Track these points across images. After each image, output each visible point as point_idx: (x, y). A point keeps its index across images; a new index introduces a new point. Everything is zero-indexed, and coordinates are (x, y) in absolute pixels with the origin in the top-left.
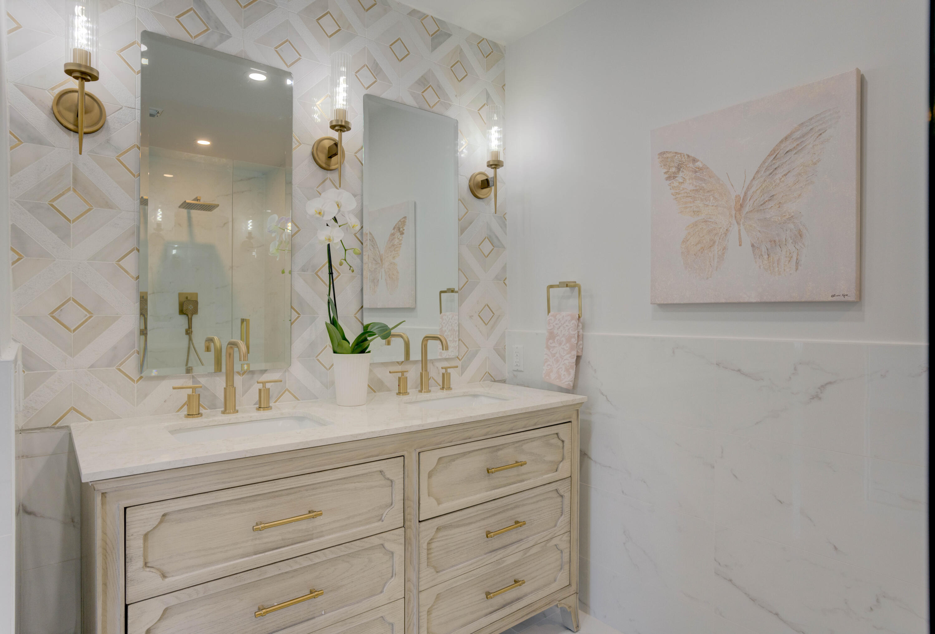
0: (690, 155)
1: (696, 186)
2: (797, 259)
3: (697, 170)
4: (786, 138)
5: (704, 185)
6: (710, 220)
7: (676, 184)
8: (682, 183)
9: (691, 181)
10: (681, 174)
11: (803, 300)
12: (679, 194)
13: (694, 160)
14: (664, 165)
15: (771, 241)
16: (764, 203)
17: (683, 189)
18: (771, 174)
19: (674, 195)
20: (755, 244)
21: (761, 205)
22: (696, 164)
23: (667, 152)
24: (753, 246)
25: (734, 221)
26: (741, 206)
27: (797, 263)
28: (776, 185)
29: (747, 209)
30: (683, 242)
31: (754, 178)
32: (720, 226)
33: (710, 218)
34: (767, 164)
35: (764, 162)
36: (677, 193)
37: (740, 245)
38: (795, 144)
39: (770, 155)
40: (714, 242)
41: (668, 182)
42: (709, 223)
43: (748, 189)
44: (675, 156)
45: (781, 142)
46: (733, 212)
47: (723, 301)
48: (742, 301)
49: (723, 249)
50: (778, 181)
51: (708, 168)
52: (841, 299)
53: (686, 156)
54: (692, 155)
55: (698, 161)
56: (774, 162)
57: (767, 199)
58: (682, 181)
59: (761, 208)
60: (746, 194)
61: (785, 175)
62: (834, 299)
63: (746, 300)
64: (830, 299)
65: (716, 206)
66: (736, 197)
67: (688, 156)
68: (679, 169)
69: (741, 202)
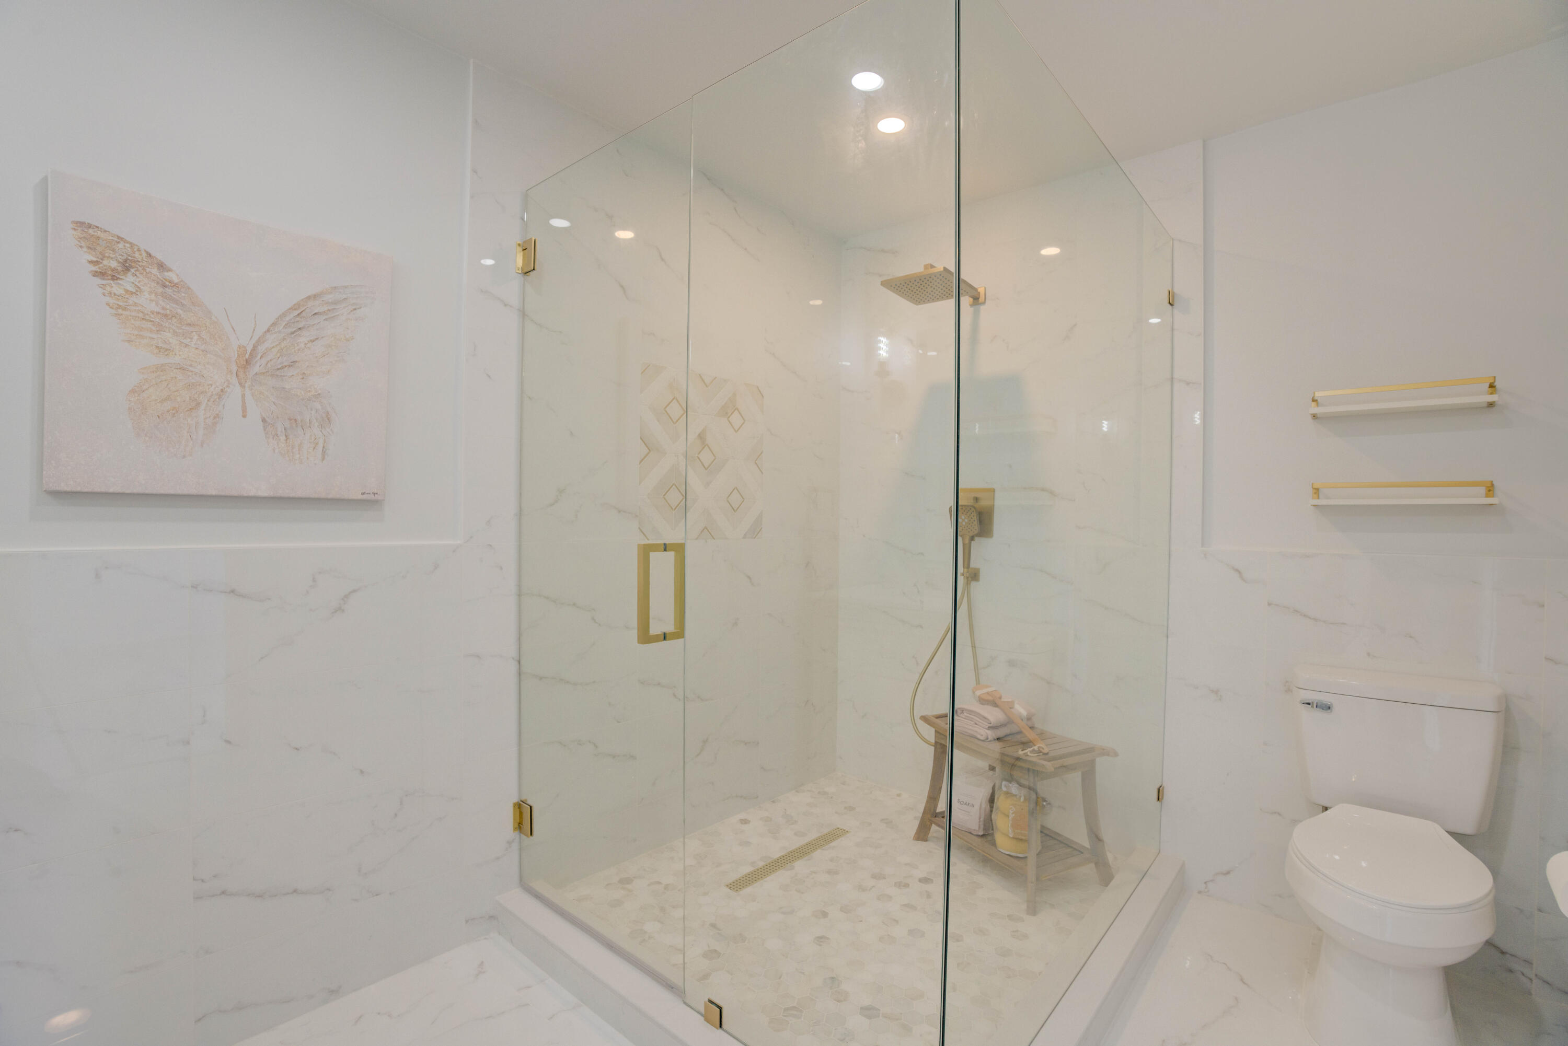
0: (153, 254)
1: (163, 308)
2: (324, 447)
3: (167, 283)
4: (315, 297)
5: (180, 311)
6: (191, 369)
7: (117, 290)
8: (132, 293)
9: (153, 296)
10: (130, 277)
11: (330, 496)
12: (125, 309)
13: (161, 266)
14: (89, 248)
15: (290, 419)
16: (283, 368)
17: (135, 304)
18: (293, 333)
19: (111, 308)
20: (267, 419)
21: (278, 369)
22: (166, 274)
23: (97, 227)
24: (264, 420)
25: (234, 380)
26: (248, 362)
27: (324, 452)
28: (299, 350)
29: (256, 368)
30: (133, 391)
31: (268, 330)
32: (210, 382)
33: (191, 366)
34: (287, 319)
35: (284, 315)
36: (119, 307)
37: (244, 416)
38: (325, 308)
39: (293, 308)
40: (198, 404)
41: (98, 281)
42: (190, 374)
43: (259, 342)
44: (118, 243)
45: (309, 298)
46: (234, 368)
47: (214, 493)
48: (245, 494)
49: (215, 418)
50: (302, 345)
51: (189, 288)
52: (371, 497)
53: (144, 254)
54: (159, 256)
55: (169, 270)
56: (298, 319)
57: (285, 364)
58: (134, 291)
59: (278, 373)
60: (255, 348)
61: (313, 341)
62: (365, 497)
63: (252, 493)
64: (360, 497)
65: (203, 351)
66: (239, 347)
67: (150, 255)
68: (127, 266)
69: (247, 356)
